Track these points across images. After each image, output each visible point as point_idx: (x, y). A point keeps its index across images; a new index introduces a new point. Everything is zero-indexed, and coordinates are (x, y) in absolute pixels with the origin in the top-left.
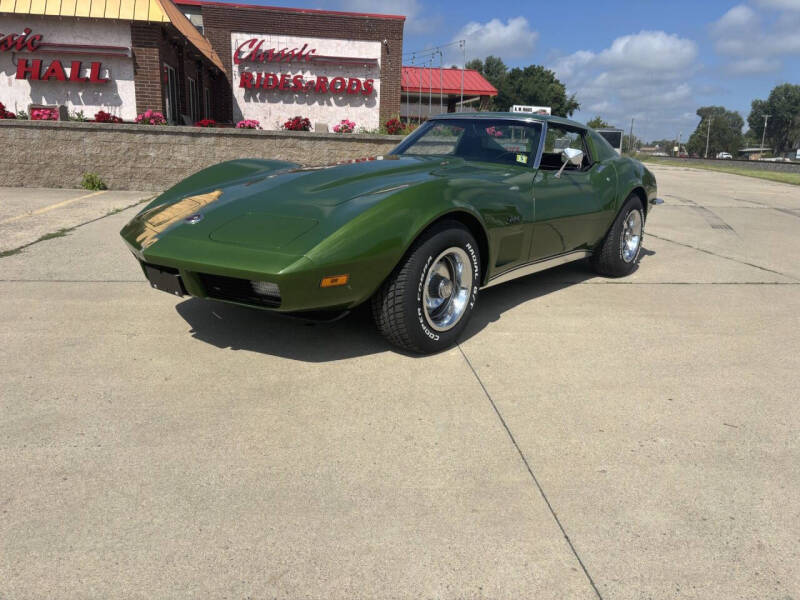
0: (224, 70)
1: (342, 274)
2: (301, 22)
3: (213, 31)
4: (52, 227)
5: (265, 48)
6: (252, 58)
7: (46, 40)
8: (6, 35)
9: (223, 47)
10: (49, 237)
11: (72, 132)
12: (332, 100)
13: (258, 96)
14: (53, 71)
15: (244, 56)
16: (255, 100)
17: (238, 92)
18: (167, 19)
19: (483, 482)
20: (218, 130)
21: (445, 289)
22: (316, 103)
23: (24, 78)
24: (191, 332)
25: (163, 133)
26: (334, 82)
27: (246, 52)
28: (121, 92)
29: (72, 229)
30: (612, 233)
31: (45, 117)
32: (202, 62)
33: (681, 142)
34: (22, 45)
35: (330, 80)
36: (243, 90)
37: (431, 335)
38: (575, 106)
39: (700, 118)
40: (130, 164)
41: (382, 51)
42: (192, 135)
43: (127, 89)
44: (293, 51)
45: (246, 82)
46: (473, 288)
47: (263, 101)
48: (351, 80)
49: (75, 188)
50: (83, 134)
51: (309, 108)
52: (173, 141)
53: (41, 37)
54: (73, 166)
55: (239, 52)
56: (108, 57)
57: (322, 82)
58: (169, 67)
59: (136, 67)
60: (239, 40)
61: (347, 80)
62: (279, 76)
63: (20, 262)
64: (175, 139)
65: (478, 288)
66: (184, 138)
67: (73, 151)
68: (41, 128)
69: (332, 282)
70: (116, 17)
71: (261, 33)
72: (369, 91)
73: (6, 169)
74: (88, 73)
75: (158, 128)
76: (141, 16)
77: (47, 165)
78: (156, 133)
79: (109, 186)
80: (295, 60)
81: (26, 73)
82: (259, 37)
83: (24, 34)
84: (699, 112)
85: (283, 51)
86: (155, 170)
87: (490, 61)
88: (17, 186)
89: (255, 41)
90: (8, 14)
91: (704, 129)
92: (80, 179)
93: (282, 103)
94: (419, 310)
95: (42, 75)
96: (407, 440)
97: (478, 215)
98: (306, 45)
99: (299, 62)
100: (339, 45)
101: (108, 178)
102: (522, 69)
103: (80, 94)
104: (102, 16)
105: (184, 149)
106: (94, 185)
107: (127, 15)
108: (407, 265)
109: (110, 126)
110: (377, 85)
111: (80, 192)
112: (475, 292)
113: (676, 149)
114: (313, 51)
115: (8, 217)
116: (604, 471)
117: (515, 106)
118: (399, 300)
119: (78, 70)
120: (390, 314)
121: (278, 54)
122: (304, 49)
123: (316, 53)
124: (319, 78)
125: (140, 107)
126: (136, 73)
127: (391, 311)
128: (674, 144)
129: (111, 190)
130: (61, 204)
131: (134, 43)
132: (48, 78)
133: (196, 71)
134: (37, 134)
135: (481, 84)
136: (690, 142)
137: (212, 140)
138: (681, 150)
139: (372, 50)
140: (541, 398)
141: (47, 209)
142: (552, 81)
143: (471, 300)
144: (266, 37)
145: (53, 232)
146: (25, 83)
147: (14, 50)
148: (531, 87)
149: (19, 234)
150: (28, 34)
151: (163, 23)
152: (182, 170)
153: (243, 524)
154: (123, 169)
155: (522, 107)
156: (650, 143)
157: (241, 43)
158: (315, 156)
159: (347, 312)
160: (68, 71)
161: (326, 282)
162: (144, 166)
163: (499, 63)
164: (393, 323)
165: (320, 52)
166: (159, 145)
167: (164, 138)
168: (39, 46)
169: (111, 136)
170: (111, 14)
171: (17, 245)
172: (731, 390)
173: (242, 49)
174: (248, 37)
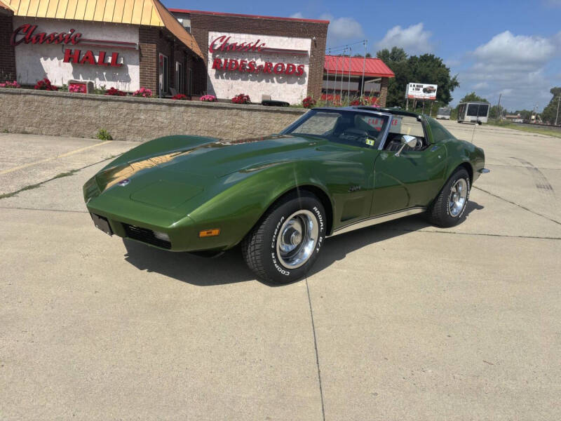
0: (202, 57)
1: (214, 228)
2: (256, 24)
3: (198, 30)
4: (66, 168)
5: (231, 42)
6: (222, 49)
7: (84, 37)
8: (59, 33)
9: (202, 42)
10: (63, 175)
11: (92, 101)
12: (275, 79)
13: (224, 75)
14: (87, 58)
15: (216, 48)
16: (223, 78)
17: (211, 72)
18: (162, 25)
19: (283, 395)
20: (187, 102)
21: (297, 239)
22: (264, 81)
23: (69, 62)
24: (125, 255)
25: (150, 103)
26: (277, 66)
27: (218, 44)
28: (130, 73)
29: (79, 170)
30: (441, 196)
31: (76, 90)
32: (187, 52)
33: (537, 112)
34: (69, 39)
35: (274, 64)
36: (214, 71)
37: (283, 272)
38: (456, 84)
39: (553, 95)
40: (128, 123)
41: (312, 45)
42: (170, 105)
43: (134, 71)
44: (250, 44)
45: (217, 65)
46: (319, 238)
47: (227, 78)
48: (288, 65)
49: (92, 138)
50: (99, 102)
51: (259, 84)
52: (157, 109)
53: (81, 35)
54: (92, 124)
55: (213, 45)
56: (124, 49)
57: (268, 65)
58: (164, 56)
59: (141, 56)
60: (214, 37)
61: (286, 65)
62: (239, 61)
63: (36, 194)
64: (158, 107)
65: (323, 237)
66: (164, 107)
67: (92, 114)
68: (73, 98)
69: (208, 233)
70: (129, 22)
71: (229, 32)
72: (301, 73)
73: (49, 124)
74: (110, 60)
75: (147, 99)
76: (146, 22)
77: (75, 122)
78: (145, 103)
79: (114, 137)
80: (251, 50)
81: (70, 58)
82: (227, 35)
83: (70, 33)
84: (553, 91)
85: (243, 44)
86: (144, 127)
87: (394, 50)
88: (55, 135)
89: (224, 37)
90: (61, 19)
91: (556, 104)
92: (95, 133)
93: (240, 80)
94: (273, 254)
95: (81, 59)
96: (241, 355)
97: (325, 189)
98: (259, 41)
99: (254, 52)
100: (281, 40)
101: (114, 133)
102: (418, 56)
103: (105, 73)
104: (120, 22)
105: (164, 114)
106: (105, 136)
107: (136, 21)
108: (265, 223)
109: (117, 97)
110: (306, 69)
111: (94, 141)
112: (320, 241)
113: (533, 117)
114: (264, 44)
115: (41, 159)
116: (376, 394)
117: (410, 84)
118: (257, 247)
119: (103, 57)
120: (253, 255)
121: (240, 46)
122: (257, 43)
123: (265, 46)
124: (266, 64)
125: (142, 83)
126: (140, 61)
127: (253, 254)
128: (531, 113)
129: (115, 140)
130: (79, 151)
131: (140, 40)
132: (84, 63)
133: (183, 58)
134: (70, 101)
135: (382, 69)
136: (544, 113)
137: (182, 109)
138: (537, 118)
139: (304, 44)
140: (351, 328)
141: (69, 154)
142: (439, 66)
143: (317, 246)
144: (232, 35)
145: (65, 172)
146: (69, 65)
147: (63, 43)
148: (423, 69)
149: (43, 173)
150: (72, 33)
151: (159, 27)
152: (161, 129)
153: (103, 413)
154: (123, 126)
155: (416, 84)
156: (514, 112)
157: (215, 38)
158: (251, 122)
159: (222, 253)
160: (97, 58)
161: (203, 234)
162: (136, 125)
163: (401, 52)
164: (254, 262)
165: (267, 46)
166: (147, 111)
167: (150, 107)
168: (80, 40)
169: (117, 104)
170: (127, 21)
171: (39, 181)
172: (500, 332)
173: (215, 43)
174: (220, 35)
